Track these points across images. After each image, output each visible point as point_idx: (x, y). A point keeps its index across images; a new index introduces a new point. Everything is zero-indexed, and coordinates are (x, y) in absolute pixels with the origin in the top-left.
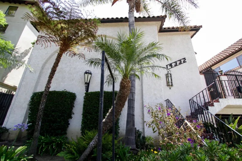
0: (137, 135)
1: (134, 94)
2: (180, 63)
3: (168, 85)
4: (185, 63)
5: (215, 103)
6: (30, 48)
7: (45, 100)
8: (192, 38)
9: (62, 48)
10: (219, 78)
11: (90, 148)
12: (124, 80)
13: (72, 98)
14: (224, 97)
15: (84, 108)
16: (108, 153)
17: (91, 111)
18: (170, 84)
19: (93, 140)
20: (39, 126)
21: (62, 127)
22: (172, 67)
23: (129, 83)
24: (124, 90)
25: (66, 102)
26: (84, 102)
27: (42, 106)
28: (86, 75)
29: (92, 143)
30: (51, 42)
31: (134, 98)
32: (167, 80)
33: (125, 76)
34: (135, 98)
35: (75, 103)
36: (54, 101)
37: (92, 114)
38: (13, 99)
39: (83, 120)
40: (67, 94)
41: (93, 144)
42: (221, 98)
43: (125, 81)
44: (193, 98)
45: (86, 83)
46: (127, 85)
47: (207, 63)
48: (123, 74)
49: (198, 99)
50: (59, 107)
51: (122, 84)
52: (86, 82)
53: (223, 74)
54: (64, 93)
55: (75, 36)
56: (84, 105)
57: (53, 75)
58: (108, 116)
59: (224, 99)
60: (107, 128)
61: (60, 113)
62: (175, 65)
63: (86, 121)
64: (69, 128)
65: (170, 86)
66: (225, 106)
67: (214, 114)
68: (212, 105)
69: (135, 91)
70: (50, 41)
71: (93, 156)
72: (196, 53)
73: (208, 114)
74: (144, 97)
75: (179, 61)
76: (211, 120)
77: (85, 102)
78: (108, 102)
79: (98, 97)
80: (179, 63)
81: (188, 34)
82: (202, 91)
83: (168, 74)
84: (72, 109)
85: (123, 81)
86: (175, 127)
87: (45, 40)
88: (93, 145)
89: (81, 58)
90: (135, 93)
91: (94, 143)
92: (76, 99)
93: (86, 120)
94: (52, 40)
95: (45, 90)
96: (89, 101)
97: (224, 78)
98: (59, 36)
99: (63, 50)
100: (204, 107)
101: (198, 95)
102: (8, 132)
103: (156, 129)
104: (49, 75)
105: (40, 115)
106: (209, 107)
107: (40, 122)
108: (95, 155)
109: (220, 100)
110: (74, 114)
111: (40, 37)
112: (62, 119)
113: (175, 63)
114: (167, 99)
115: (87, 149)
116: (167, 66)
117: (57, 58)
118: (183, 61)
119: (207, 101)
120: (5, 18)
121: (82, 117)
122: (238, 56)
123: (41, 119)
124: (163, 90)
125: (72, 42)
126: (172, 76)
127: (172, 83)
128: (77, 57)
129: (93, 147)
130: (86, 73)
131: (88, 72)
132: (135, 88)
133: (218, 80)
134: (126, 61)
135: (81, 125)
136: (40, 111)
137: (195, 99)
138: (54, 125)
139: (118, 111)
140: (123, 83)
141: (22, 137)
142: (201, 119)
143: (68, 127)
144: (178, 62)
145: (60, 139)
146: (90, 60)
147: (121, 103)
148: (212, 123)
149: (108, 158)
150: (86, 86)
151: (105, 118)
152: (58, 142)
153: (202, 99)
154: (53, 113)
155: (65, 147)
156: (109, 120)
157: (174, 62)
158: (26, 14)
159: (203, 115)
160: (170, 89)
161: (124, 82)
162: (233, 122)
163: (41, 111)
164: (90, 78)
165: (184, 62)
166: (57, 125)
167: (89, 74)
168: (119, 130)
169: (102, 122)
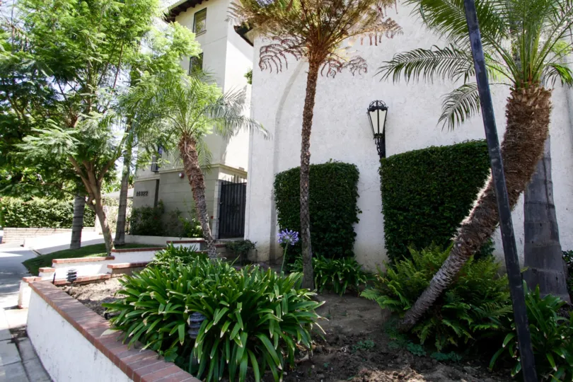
6: (245, 88)
7: (306, 185)
9: (314, 57)
11: (436, 288)
12: (523, 92)
13: (351, 178)
15: (384, 197)
17: (403, 203)
19: (440, 270)
20: (307, 236)
21: (344, 241)
23: (543, 99)
24: (529, 125)
25: (339, 185)
26: (381, 182)
27: (304, 197)
28: (374, 114)
29: (440, 277)
30: (286, 54)
35: (358, 186)
36: (317, 187)
37: (408, 211)
38: (247, 191)
39: (387, 226)
40: (340, 167)
41: (444, 280)
43: (526, 95)
45: (376, 136)
46: (537, 107)
50: (328, 199)
51: (518, 107)
52: (376, 132)
54: (333, 167)
55: (335, 15)
56: (384, 189)
57: (310, 128)
58: (477, 208)
61: (333, 212)
63: (395, 227)
64: (356, 242)
70: (283, 53)
71: (447, 306)
77: (384, 181)
78: (449, 175)
79: (415, 165)
84: (356, 201)
85: (519, 97)
87: (273, 54)
88: (443, 283)
89: (356, 73)
91: (444, 277)
92: (358, 177)
93: (394, 224)
94: (287, 47)
95: (302, 162)
96: (394, 177)
98: (300, 30)
99: (316, 63)
102: (254, 248)
104: (303, 130)
105: (306, 216)
107: (308, 230)
108: (452, 307)
110: (361, 212)
111: (264, 49)
112: (340, 224)
115: (428, 289)
117: (308, 86)
120: (196, 40)
121: (384, 218)
123: (307, 223)
125: (332, 33)
128: (346, 71)
129: (443, 286)
130: (372, 109)
131: (375, 105)
135: (385, 236)
136: (303, 207)
138: (327, 235)
140: (520, 103)
141: (276, 258)
143: (354, 240)
145: (349, 265)
146: (392, 62)
147: (519, 166)
149: (490, 318)
150: (378, 143)
151: (468, 215)
152: (346, 270)
154: (319, 213)
155: (362, 280)
156: (482, 221)
158: (231, 8)
161: (524, 99)
163: (305, 208)
164: (385, 120)
166: (333, 237)
167: (380, 111)
168: (493, 249)
169: (460, 226)
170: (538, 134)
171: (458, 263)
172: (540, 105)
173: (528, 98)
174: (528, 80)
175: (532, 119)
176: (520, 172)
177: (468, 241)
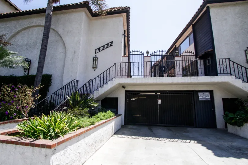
2: (107, 47)
3: (93, 68)
4: (112, 46)
5: (109, 82)
22: (100, 51)
32: (93, 63)
62: (102, 49)
75: (106, 44)
82: (104, 72)
106: (105, 85)
109: (114, 79)
114: (74, 80)
116: (96, 50)
118: (109, 45)
127: (96, 65)
150: (25, 71)
157: (102, 46)
160: (95, 70)
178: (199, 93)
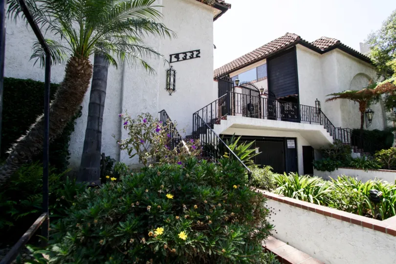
0: (106, 164)
1: (103, 93)
2: (192, 57)
3: (168, 89)
4: (198, 58)
5: (222, 121)
8: (215, 21)
10: (234, 89)
12: (77, 60)
14: (233, 114)
16: (36, 197)
18: (172, 87)
22: (178, 61)
23: (87, 69)
24: (76, 81)
31: (102, 102)
32: (167, 80)
33: (80, 53)
34: (104, 102)
42: (230, 114)
43: (78, 62)
44: (198, 111)
46: (82, 71)
47: (226, 67)
48: (76, 47)
49: (205, 113)
51: (72, 67)
53: (239, 85)
58: (33, 129)
59: (233, 116)
60: (31, 152)
62: (183, 58)
65: (171, 91)
66: (231, 125)
67: (218, 134)
68: (219, 123)
69: (105, 88)
72: (215, 47)
73: (211, 134)
74: (124, 103)
75: (190, 52)
76: (213, 141)
80: (190, 57)
81: (211, 11)
82: (211, 104)
83: (170, 70)
85: (74, 62)
86: (164, 148)
90: (105, 93)
97: (238, 90)
100: (209, 125)
101: (206, 108)
103: (134, 151)
106: (215, 125)
109: (228, 117)
113: (184, 55)
114: (163, 110)
116: (171, 56)
118: (195, 54)
119: (214, 117)
122: (258, 66)
124: (158, 95)
126: (177, 75)
127: (174, 85)
132: (106, 82)
133: (233, 91)
134: (85, 19)
137: (200, 114)
139: (60, 121)
140: (74, 66)
142: (202, 139)
144: (189, 55)
147: (66, 105)
148: (213, 145)
151: (25, 134)
153: (209, 114)
156: (35, 139)
157: (182, 52)
159: (205, 135)
160: (170, 95)
161: (76, 65)
162: (233, 143)
165: (197, 56)
169: (16, 142)
170: (81, 88)
171: (9, 171)
172: (84, 71)
173: (79, 65)
174: (81, 54)
175: (79, 78)
176: (66, 108)
177: (21, 153)
178: (288, 141)
